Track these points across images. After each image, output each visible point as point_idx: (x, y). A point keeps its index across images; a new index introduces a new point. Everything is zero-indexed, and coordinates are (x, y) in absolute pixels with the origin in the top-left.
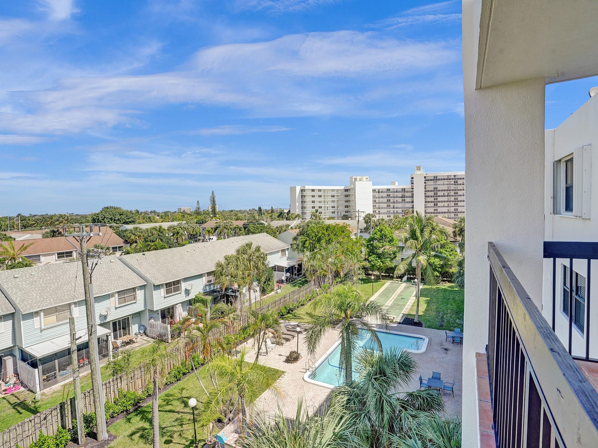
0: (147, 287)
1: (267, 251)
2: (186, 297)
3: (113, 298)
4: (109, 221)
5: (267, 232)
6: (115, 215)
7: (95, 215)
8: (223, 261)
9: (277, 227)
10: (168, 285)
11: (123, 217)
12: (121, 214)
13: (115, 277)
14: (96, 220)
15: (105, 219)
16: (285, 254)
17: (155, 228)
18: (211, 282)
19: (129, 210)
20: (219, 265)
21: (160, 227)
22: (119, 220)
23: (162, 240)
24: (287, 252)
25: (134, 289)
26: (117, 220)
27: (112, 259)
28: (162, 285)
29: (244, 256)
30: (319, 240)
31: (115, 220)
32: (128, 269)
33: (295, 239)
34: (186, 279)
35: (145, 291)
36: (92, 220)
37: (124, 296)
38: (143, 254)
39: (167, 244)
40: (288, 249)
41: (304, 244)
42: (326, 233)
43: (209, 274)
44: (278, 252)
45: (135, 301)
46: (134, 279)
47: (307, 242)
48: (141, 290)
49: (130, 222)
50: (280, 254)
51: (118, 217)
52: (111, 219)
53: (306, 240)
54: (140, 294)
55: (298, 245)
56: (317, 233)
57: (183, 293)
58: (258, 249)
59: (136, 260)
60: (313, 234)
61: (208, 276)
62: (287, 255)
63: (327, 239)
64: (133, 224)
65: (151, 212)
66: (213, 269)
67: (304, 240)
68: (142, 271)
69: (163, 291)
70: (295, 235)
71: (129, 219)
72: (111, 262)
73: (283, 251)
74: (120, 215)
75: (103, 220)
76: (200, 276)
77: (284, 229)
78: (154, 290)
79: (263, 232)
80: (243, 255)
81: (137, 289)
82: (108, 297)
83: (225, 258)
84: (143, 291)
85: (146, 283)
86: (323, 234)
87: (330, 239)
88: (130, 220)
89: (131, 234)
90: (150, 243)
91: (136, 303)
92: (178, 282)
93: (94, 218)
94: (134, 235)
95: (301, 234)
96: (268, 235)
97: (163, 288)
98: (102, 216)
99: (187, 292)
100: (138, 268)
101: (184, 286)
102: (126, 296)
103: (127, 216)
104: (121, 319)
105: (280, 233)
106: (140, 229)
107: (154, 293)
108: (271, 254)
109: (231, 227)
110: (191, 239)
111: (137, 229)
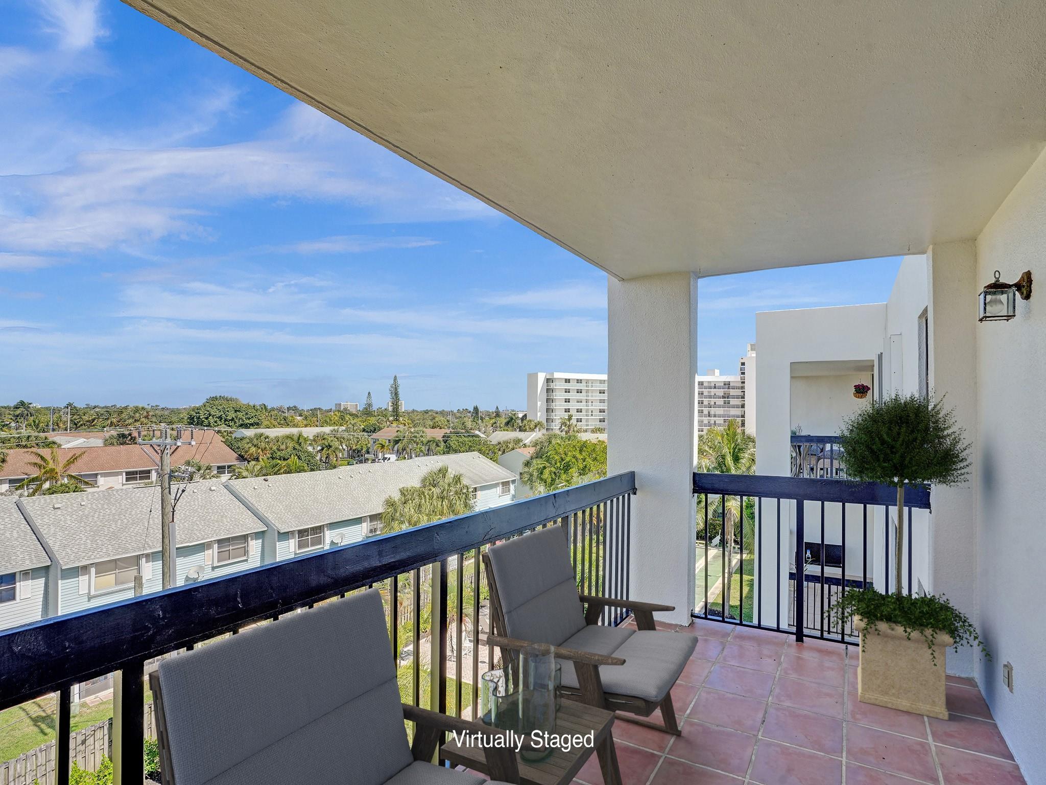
0: (267, 535)
1: (476, 483)
3: (210, 551)
4: (216, 422)
5: (480, 451)
6: (228, 411)
7: (193, 410)
8: (396, 496)
9: (499, 443)
10: (302, 533)
11: (240, 415)
12: (237, 411)
13: (216, 516)
14: (195, 420)
15: (211, 417)
16: (509, 490)
17: (289, 437)
18: (375, 531)
19: (252, 404)
20: (390, 503)
21: (300, 436)
22: (233, 420)
23: (299, 458)
24: (512, 487)
25: (245, 538)
26: (230, 420)
27: (212, 486)
28: (292, 532)
29: (433, 489)
30: (567, 468)
31: (226, 420)
32: (238, 503)
33: (527, 464)
34: (333, 525)
35: (263, 542)
36: (188, 418)
37: (228, 549)
38: (264, 480)
39: (308, 464)
40: (514, 481)
41: (542, 473)
42: (578, 456)
43: (373, 518)
44: (496, 485)
45: (245, 558)
46: (247, 520)
47: (546, 472)
48: (256, 539)
49: (252, 425)
50: (499, 489)
51: (231, 415)
52: (220, 418)
53: (545, 468)
54: (255, 546)
55: (531, 475)
56: (563, 456)
57: (327, 547)
58: (457, 479)
59: (253, 490)
60: (557, 457)
61: (371, 521)
62: (512, 492)
63: (581, 466)
64: (256, 428)
65: (289, 409)
66: (380, 510)
67: (541, 466)
68: (261, 508)
69: (292, 543)
70: (528, 457)
71: (249, 419)
72: (211, 490)
73: (506, 484)
74: (236, 411)
75: (207, 418)
76: (358, 521)
77: (511, 446)
78: (279, 539)
79: (474, 451)
81: (250, 538)
82: (202, 547)
83: (401, 491)
84: (261, 541)
85: (266, 529)
86: (574, 457)
87: (586, 467)
88: (252, 421)
89: (250, 445)
90: (279, 462)
91: (246, 560)
92: (319, 529)
93: (191, 416)
94: (255, 446)
95: (538, 455)
96: (481, 456)
97: (293, 537)
98: (206, 412)
100: (255, 502)
101: (329, 534)
102: (231, 548)
103: (247, 414)
105: (504, 452)
106: (267, 437)
107: (277, 546)
108: (484, 488)
109: (422, 439)
110: (353, 457)
111: (261, 437)
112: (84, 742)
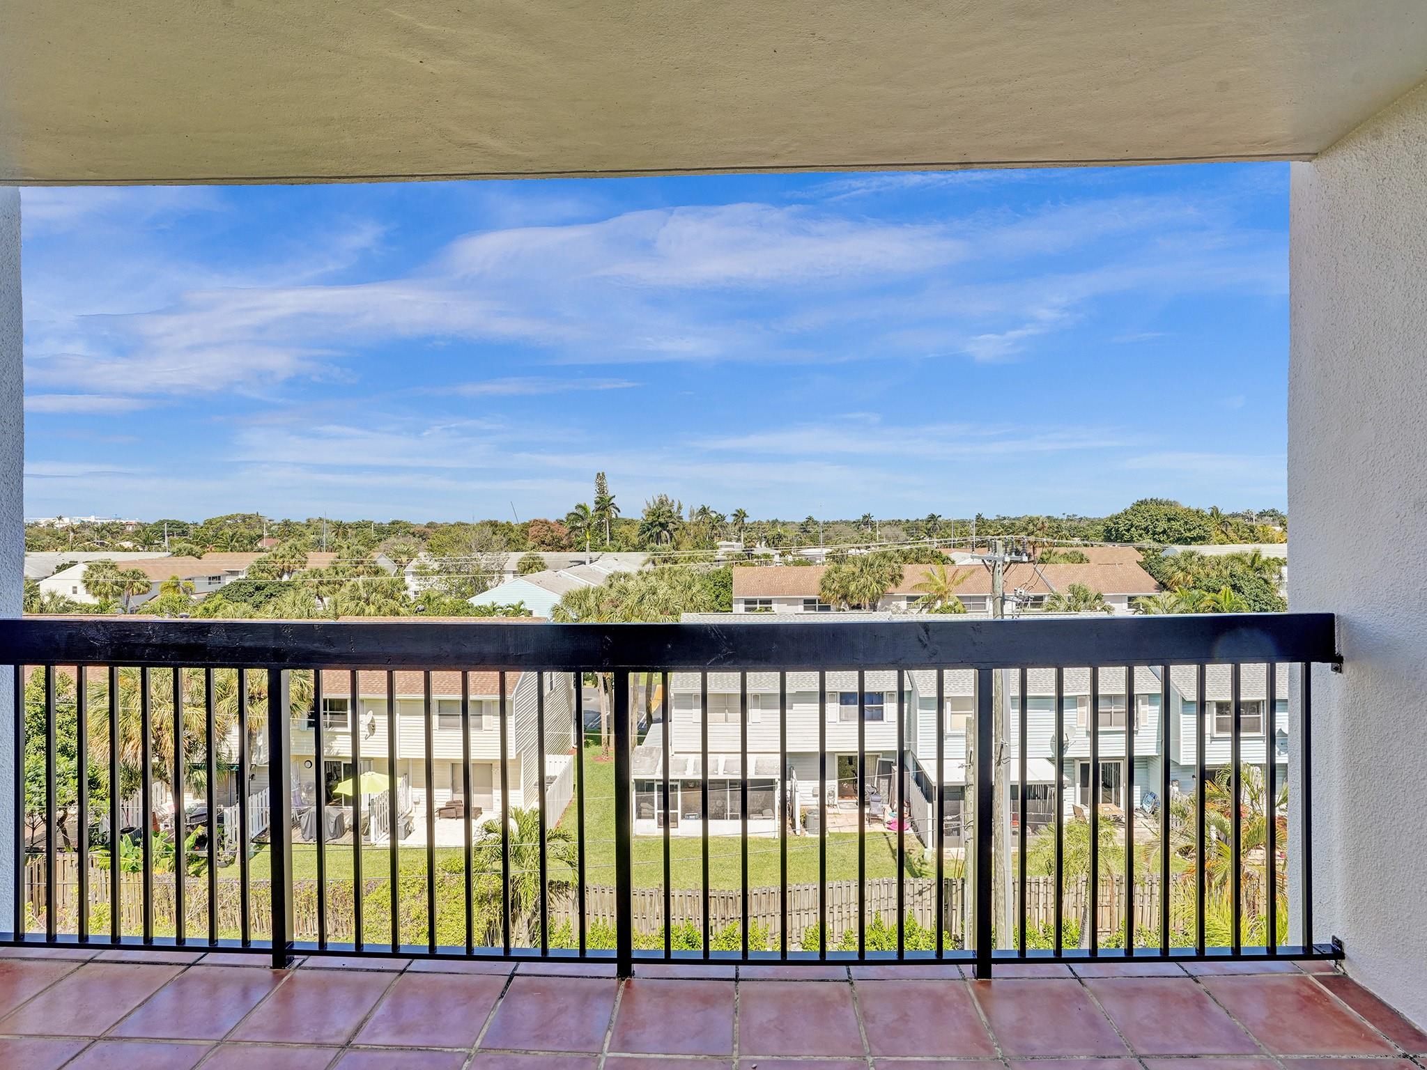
3: (1083, 709)
4: (1141, 535)
6: (1157, 520)
7: (1111, 519)
10: (1223, 705)
11: (1175, 525)
12: (1172, 519)
14: (1113, 533)
15: (1133, 529)
17: (1238, 558)
19: (1194, 508)
21: (1256, 556)
22: (1164, 532)
23: (1240, 590)
26: (1160, 533)
28: (1208, 704)
31: (1154, 534)
35: (1160, 709)
36: (1105, 530)
37: (1109, 710)
48: (1150, 704)
49: (1194, 539)
51: (1162, 526)
52: (1146, 530)
54: (1147, 713)
64: (1201, 544)
65: (1262, 515)
71: (1190, 530)
74: (1169, 520)
75: (1128, 530)
78: (1182, 711)
81: (1136, 700)
84: (1157, 707)
88: (1194, 533)
89: (1174, 569)
90: (1204, 594)
91: (1136, 732)
93: (1108, 527)
94: (1182, 570)
97: (1209, 711)
98: (1127, 522)
102: (1113, 710)
103: (1186, 523)
106: (1202, 558)
107: (1181, 719)
111: (1191, 557)
112: (921, 893)
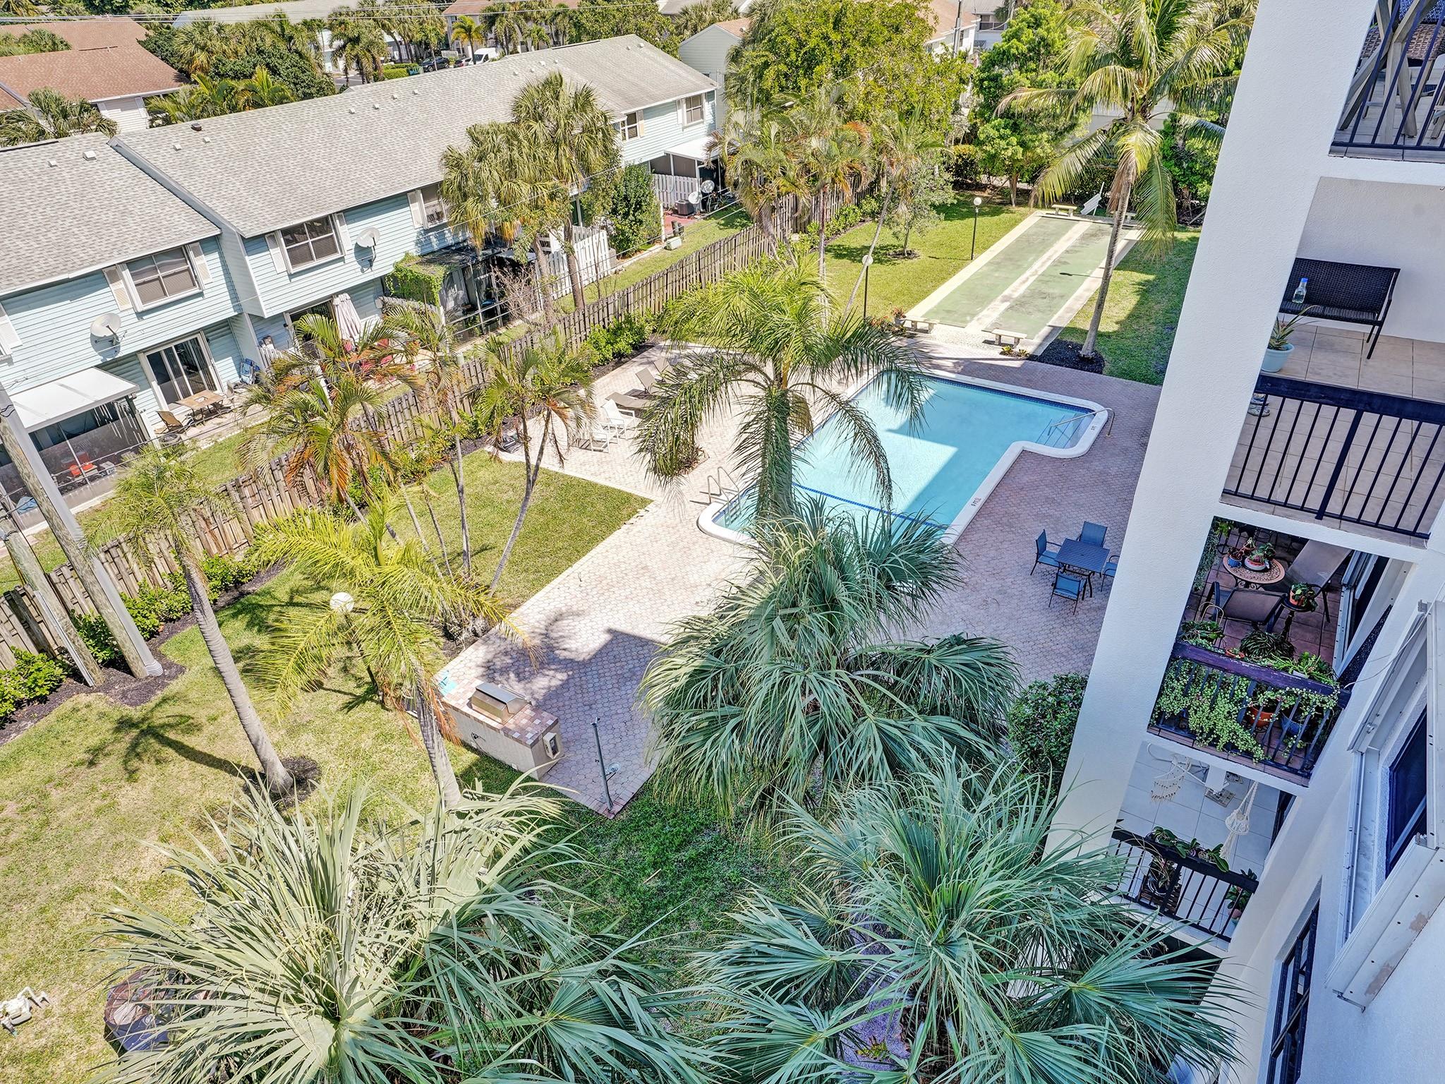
0: (225, 243)
1: (633, 102)
2: (362, 271)
3: (119, 285)
5: (640, 32)
8: (463, 145)
9: (685, 12)
10: (291, 234)
13: (110, 214)
16: (702, 113)
17: (261, 25)
18: (439, 218)
20: (453, 161)
21: (282, 19)
23: (274, 71)
24: (707, 107)
25: (180, 252)
27: (88, 149)
28: (272, 235)
29: (536, 126)
30: (810, 62)
32: (150, 183)
33: (736, 57)
34: (353, 213)
35: (222, 257)
37: (155, 276)
38: (194, 128)
39: (295, 84)
40: (710, 95)
41: (761, 77)
42: (835, 37)
43: (430, 192)
44: (675, 105)
45: (196, 291)
46: (176, 216)
47: (770, 73)
48: (206, 253)
50: (682, 112)
53: (766, 65)
54: (207, 266)
55: (743, 80)
56: (803, 36)
57: (350, 257)
58: (584, 100)
59: (173, 152)
60: (791, 41)
61: (426, 199)
62: (708, 117)
63: (839, 59)
66: (439, 176)
67: (759, 61)
68: (198, 191)
69: (277, 255)
70: (736, 43)
72: (87, 159)
73: (694, 102)
76: (399, 200)
77: (708, 17)
78: (249, 253)
79: (627, 32)
80: (532, 123)
81: (191, 253)
82: (98, 279)
83: (471, 134)
84: (216, 255)
85: (218, 232)
86: (825, 38)
87: (847, 59)
89: (191, 48)
90: (233, 83)
91: (201, 294)
92: (324, 225)
94: (202, 49)
95: (754, 38)
96: (643, 43)
97: (276, 244)
99: (365, 255)
100: (181, 179)
101: (348, 235)
102: (162, 273)
104: (172, 345)
105: (695, 31)
106: (220, 29)
107: (249, 263)
108: (649, 113)
109: (543, 10)
110: (418, 59)
111: (206, 27)
